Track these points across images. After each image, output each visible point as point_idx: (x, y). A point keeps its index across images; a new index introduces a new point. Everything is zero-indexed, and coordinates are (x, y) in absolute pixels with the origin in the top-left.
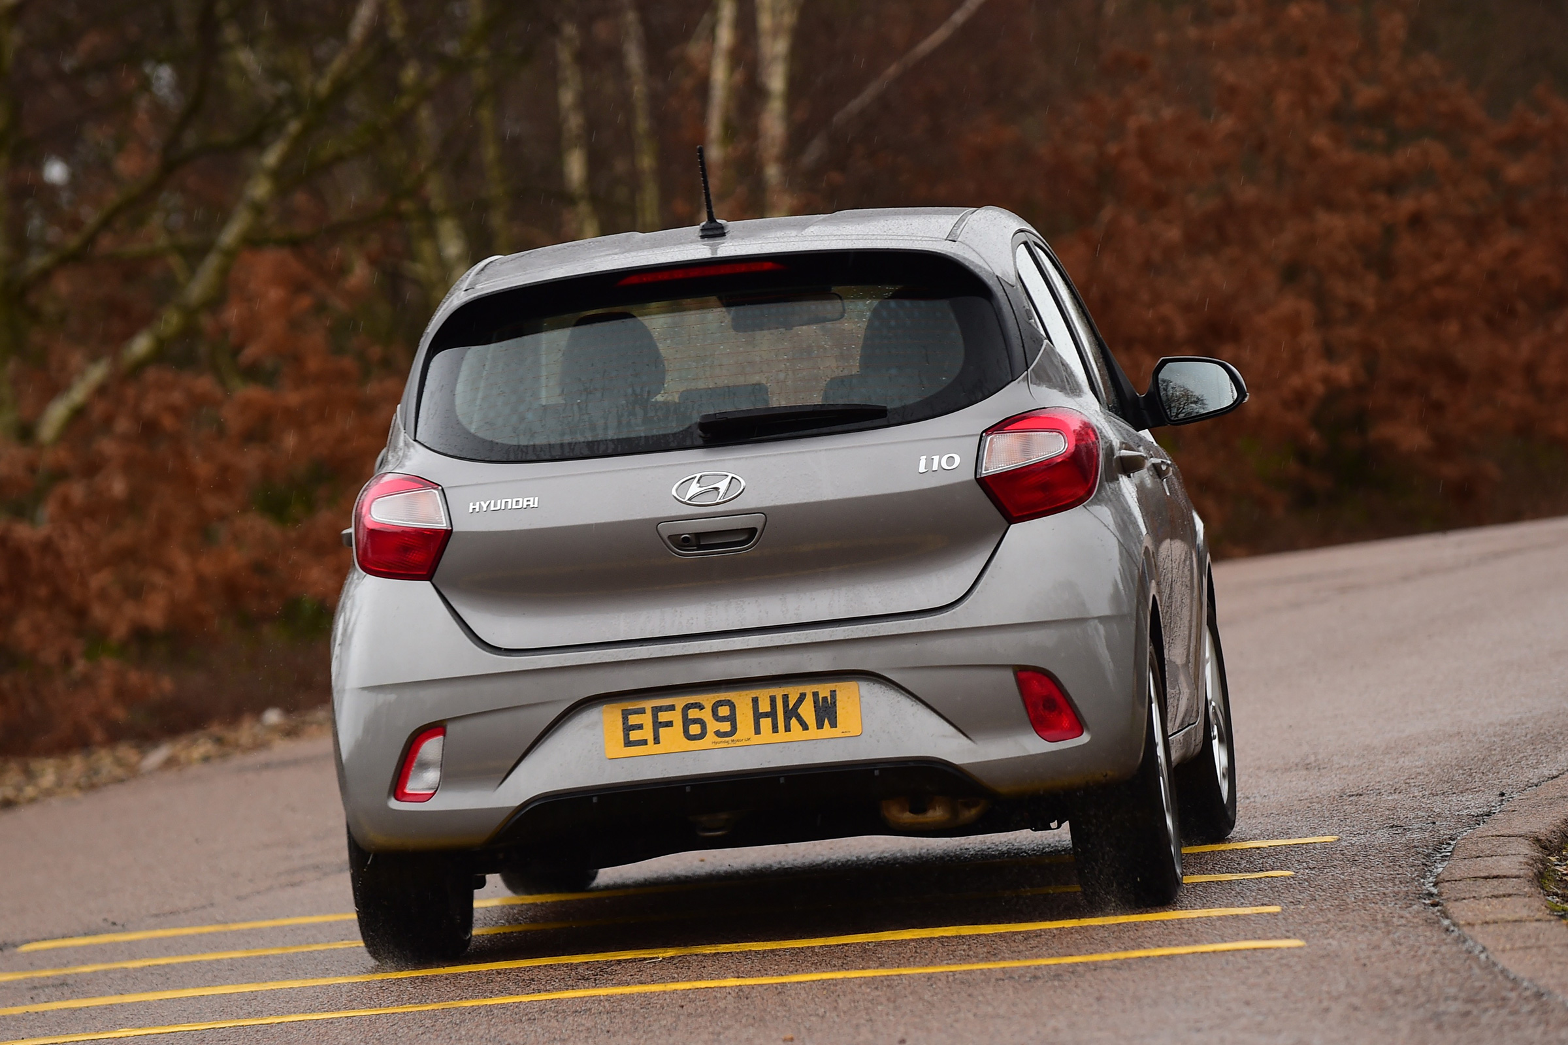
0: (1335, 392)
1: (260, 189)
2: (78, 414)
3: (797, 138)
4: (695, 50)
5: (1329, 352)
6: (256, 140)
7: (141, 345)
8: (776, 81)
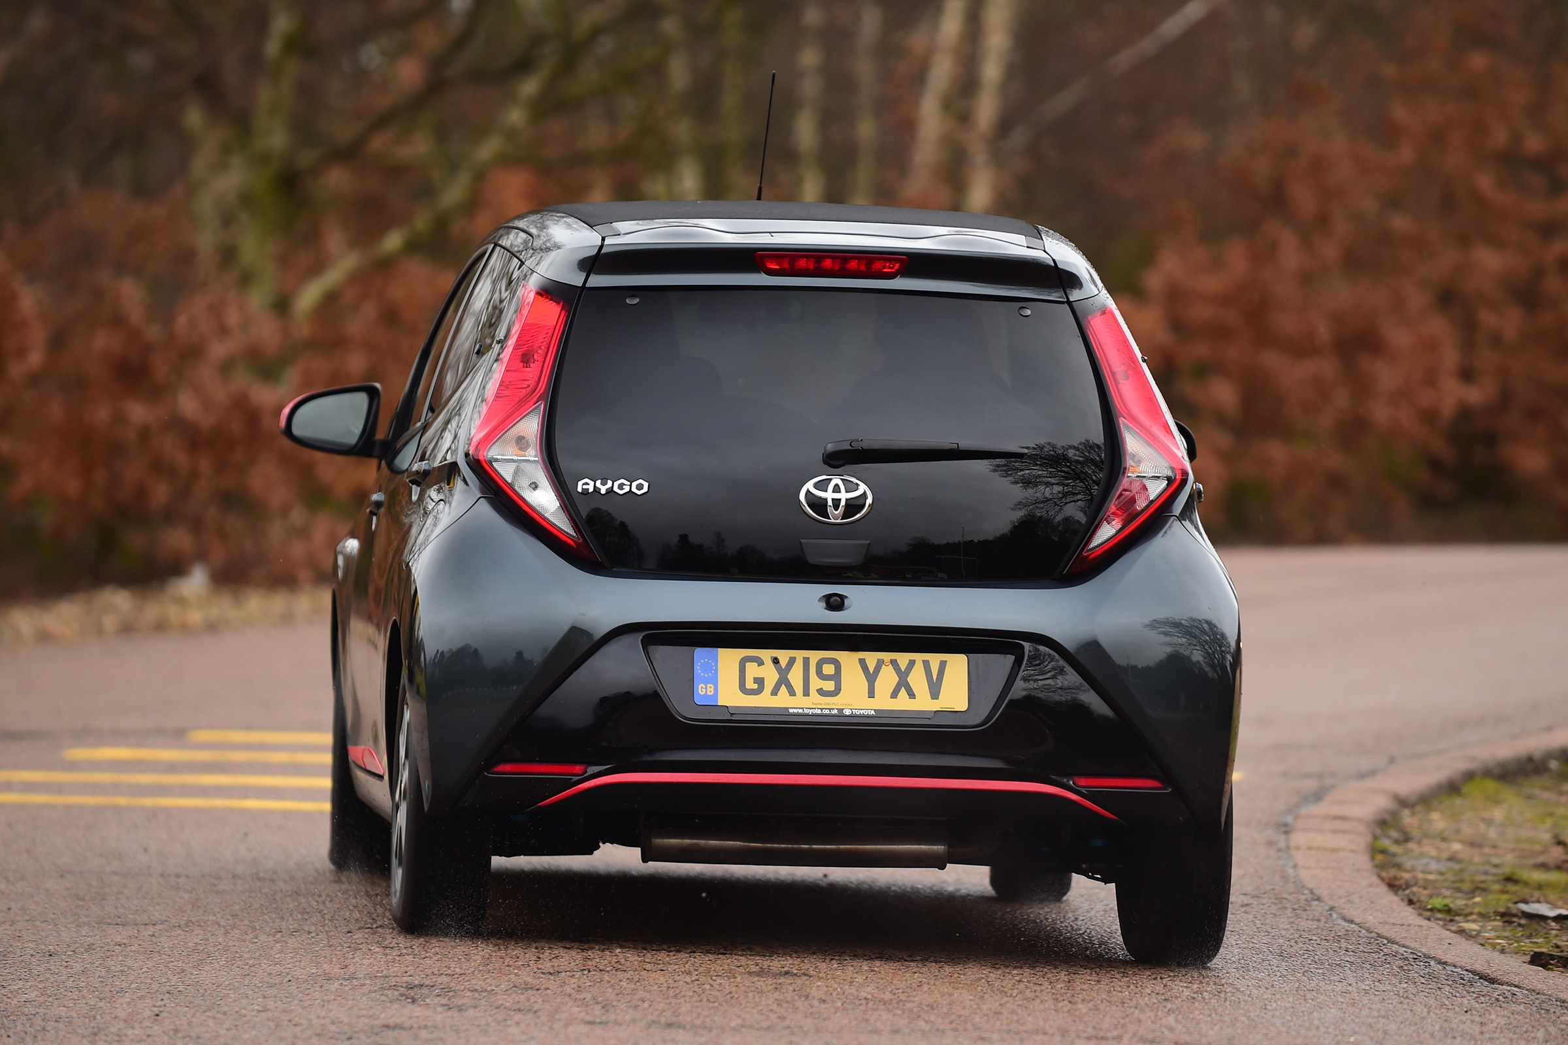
0: (1465, 414)
1: (516, 116)
2: (331, 299)
3: (1005, 125)
4: (917, 41)
5: (1467, 375)
6: (523, 65)
7: (393, 241)
8: (992, 71)
